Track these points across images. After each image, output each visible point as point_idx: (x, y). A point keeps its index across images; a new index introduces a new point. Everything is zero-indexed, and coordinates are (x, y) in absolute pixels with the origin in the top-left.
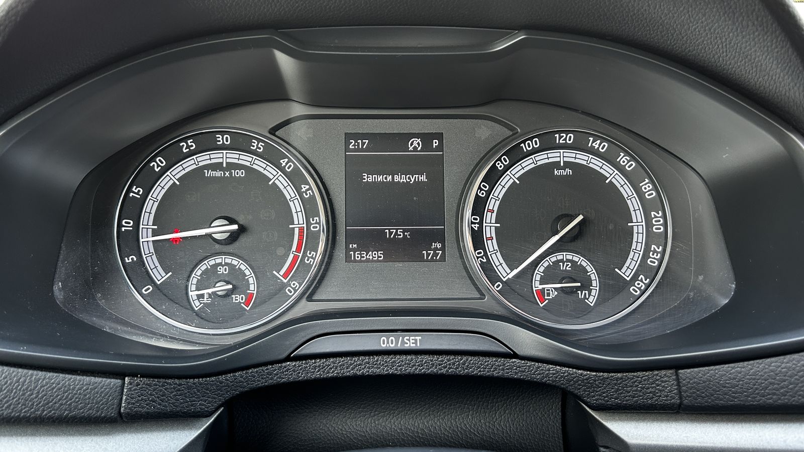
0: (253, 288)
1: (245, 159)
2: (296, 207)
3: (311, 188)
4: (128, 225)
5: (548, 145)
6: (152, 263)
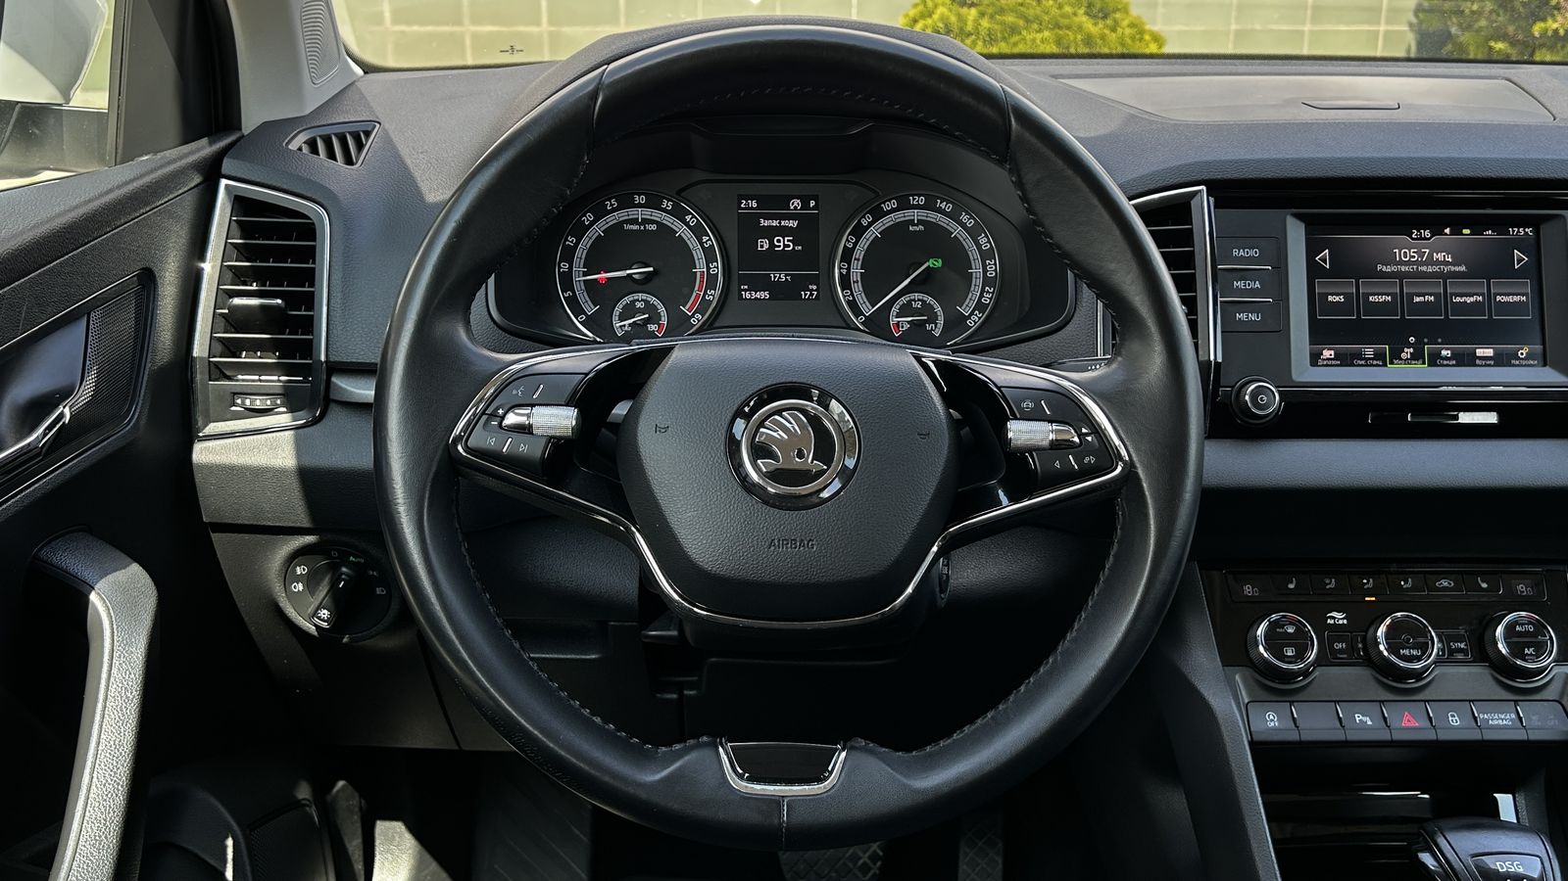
0: (664, 321)
1: (657, 215)
2: (698, 254)
3: (710, 240)
4: (565, 266)
5: (904, 205)
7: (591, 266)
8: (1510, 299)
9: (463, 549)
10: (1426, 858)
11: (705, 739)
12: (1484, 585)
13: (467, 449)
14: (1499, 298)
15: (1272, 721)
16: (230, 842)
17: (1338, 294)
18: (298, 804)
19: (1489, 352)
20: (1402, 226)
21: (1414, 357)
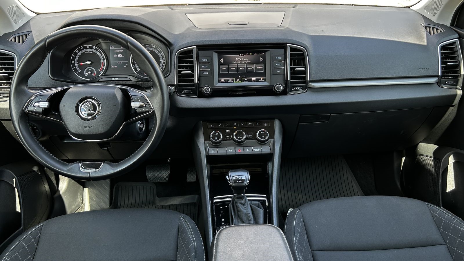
0: (95, 72)
1: (92, 50)
2: (101, 58)
3: (103, 55)
4: (73, 62)
6: (78, 68)
7: (79, 61)
8: (259, 68)
10: (227, 177)
11: (78, 162)
12: (258, 124)
13: (27, 110)
14: (257, 68)
15: (213, 151)
16: (14, 179)
17: (224, 68)
18: (34, 171)
19: (255, 79)
20: (238, 53)
21: (240, 80)
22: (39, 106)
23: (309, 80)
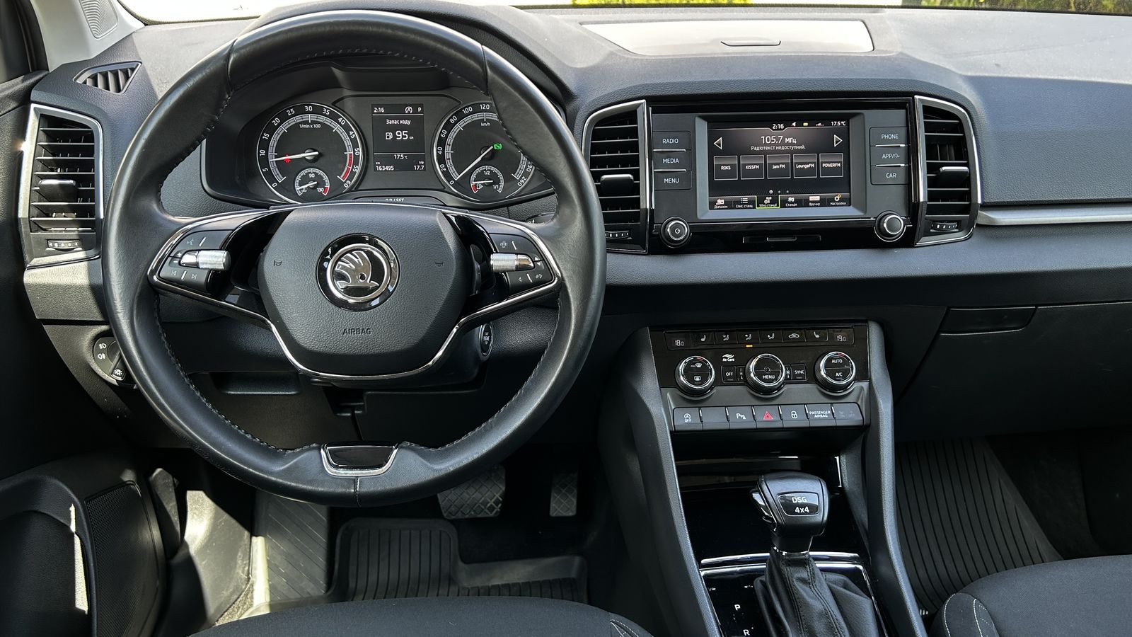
0: (328, 185)
1: (321, 118)
2: (348, 143)
3: (354, 133)
4: (263, 153)
5: (477, 110)
6: (275, 171)
7: (280, 151)
8: (831, 165)
9: (163, 337)
10: (757, 497)
11: (314, 445)
12: (817, 336)
13: (159, 277)
14: (824, 165)
15: (688, 419)
16: (72, 509)
17: (727, 165)
18: (124, 484)
19: (817, 198)
20: (767, 122)
21: (772, 202)
22: (196, 266)
23: (979, 201)
